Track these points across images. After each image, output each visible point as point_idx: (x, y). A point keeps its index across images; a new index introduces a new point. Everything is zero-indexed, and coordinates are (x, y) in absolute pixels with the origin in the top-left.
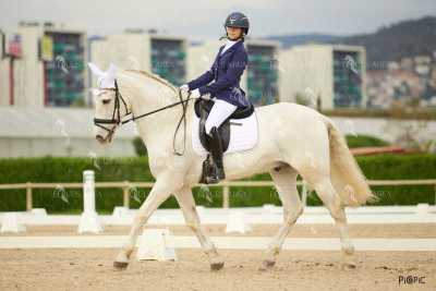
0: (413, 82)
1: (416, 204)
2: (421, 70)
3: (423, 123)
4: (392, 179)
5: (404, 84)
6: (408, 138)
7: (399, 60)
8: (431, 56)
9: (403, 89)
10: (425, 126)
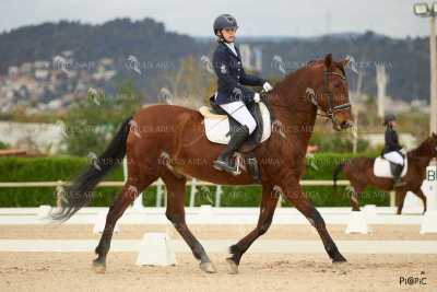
0: (31, 86)
1: (38, 206)
2: (41, 74)
3: (44, 125)
4: (15, 181)
5: (24, 87)
6: (29, 141)
7: (19, 65)
8: (51, 61)
9: (23, 93)
10: (45, 129)
